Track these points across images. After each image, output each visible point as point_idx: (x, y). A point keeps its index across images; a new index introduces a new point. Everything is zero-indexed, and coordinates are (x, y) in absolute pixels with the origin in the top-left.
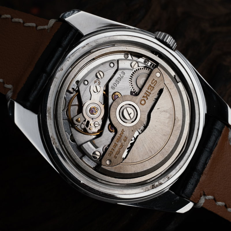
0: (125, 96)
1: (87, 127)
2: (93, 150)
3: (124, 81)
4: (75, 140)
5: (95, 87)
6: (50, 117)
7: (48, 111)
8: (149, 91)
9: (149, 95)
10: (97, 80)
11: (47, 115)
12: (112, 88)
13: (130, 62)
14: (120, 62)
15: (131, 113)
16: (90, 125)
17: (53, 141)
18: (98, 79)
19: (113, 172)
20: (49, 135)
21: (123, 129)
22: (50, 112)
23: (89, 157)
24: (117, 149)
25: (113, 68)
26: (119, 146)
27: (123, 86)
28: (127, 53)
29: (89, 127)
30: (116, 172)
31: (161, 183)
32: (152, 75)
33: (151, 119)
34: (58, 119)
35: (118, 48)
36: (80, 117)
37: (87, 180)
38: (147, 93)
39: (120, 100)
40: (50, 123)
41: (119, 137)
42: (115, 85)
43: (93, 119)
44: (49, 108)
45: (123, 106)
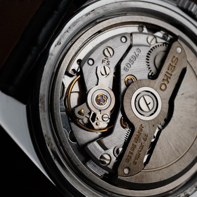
0: (140, 80)
1: (93, 121)
2: (101, 152)
3: (139, 61)
4: (77, 138)
5: (103, 68)
6: (44, 108)
7: (40, 100)
8: (170, 72)
9: (170, 78)
10: (105, 58)
11: (40, 105)
12: (125, 69)
13: (146, 36)
14: (134, 35)
15: (150, 103)
16: (97, 119)
17: (48, 142)
18: (107, 58)
19: (134, 183)
20: (42, 133)
21: (142, 125)
22: (43, 102)
23: (95, 162)
24: (135, 152)
25: (126, 43)
26: (138, 147)
27: (139, 68)
28: (141, 25)
29: (95, 121)
30: (137, 182)
31: (187, 195)
32: (171, 51)
33: (175, 108)
34: (55, 111)
35: (131, 17)
36: (83, 108)
37: (94, 194)
38: (168, 75)
39: (134, 87)
40: (44, 116)
41: (137, 135)
42: (129, 66)
43: (100, 111)
44: (43, 95)
45: (140, 93)
